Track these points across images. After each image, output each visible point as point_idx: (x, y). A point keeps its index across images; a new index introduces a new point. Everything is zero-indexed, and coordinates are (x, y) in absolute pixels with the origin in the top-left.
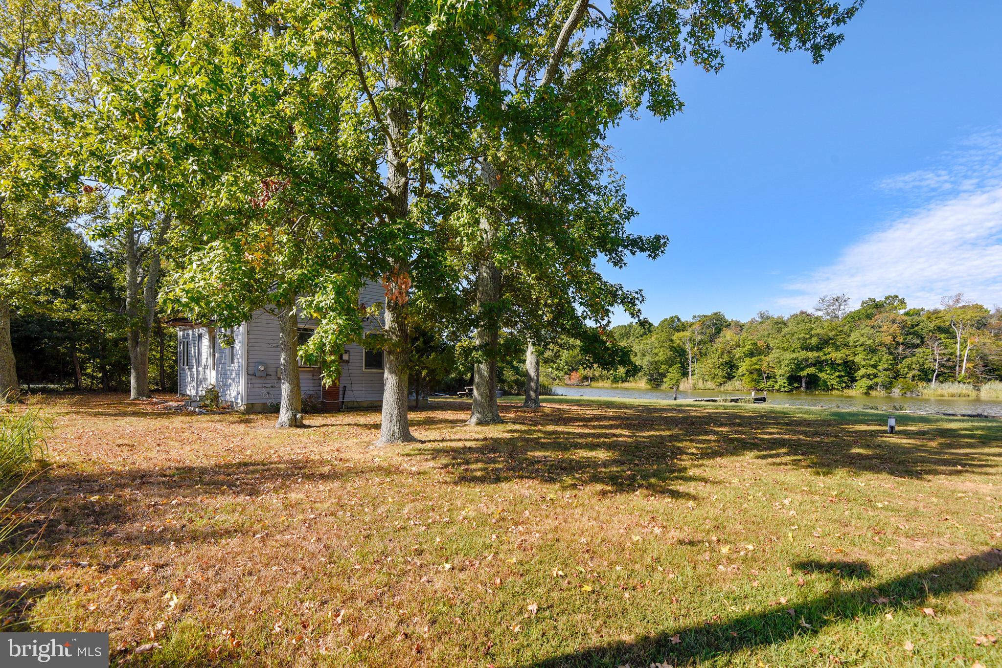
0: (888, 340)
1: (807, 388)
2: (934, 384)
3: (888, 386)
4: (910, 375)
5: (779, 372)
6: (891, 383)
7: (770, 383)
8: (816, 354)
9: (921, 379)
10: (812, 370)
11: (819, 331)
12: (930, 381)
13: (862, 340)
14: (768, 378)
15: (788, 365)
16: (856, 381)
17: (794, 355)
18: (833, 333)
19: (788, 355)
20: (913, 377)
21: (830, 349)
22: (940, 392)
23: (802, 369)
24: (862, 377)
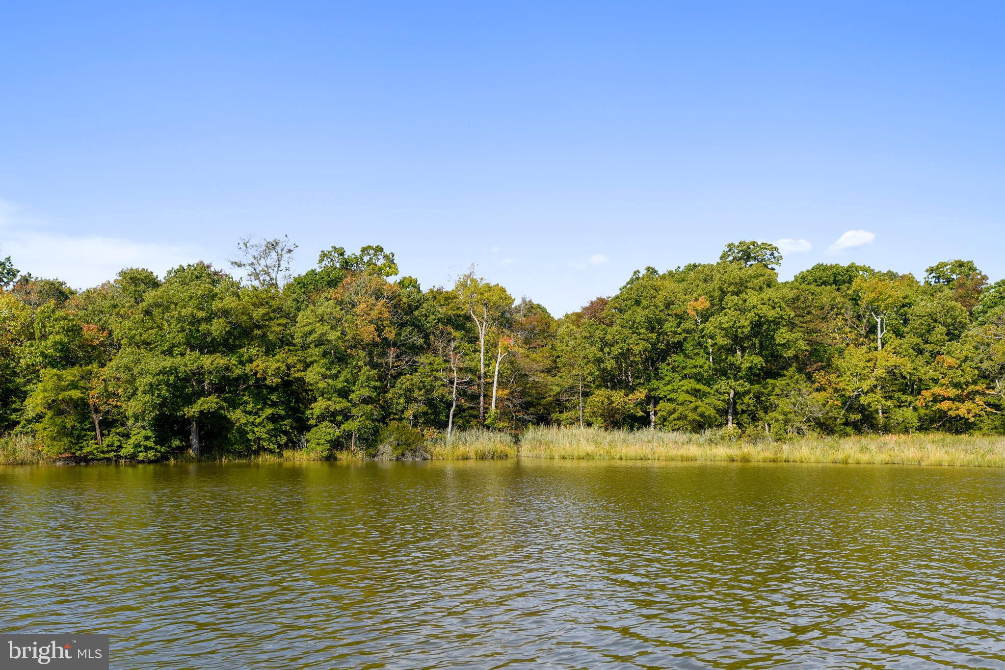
0: (368, 333)
1: (202, 451)
2: (450, 434)
3: (370, 441)
4: (409, 414)
5: (132, 407)
6: (376, 432)
7: (112, 439)
8: (221, 361)
9: (429, 423)
10: (209, 403)
11: (230, 302)
12: (443, 426)
13: (320, 329)
14: (107, 424)
15: (151, 389)
16: (309, 428)
17: (168, 362)
18: (262, 311)
19: (155, 363)
20: (415, 417)
21: (253, 351)
22: (462, 449)
23: (189, 400)
24: (321, 418)
